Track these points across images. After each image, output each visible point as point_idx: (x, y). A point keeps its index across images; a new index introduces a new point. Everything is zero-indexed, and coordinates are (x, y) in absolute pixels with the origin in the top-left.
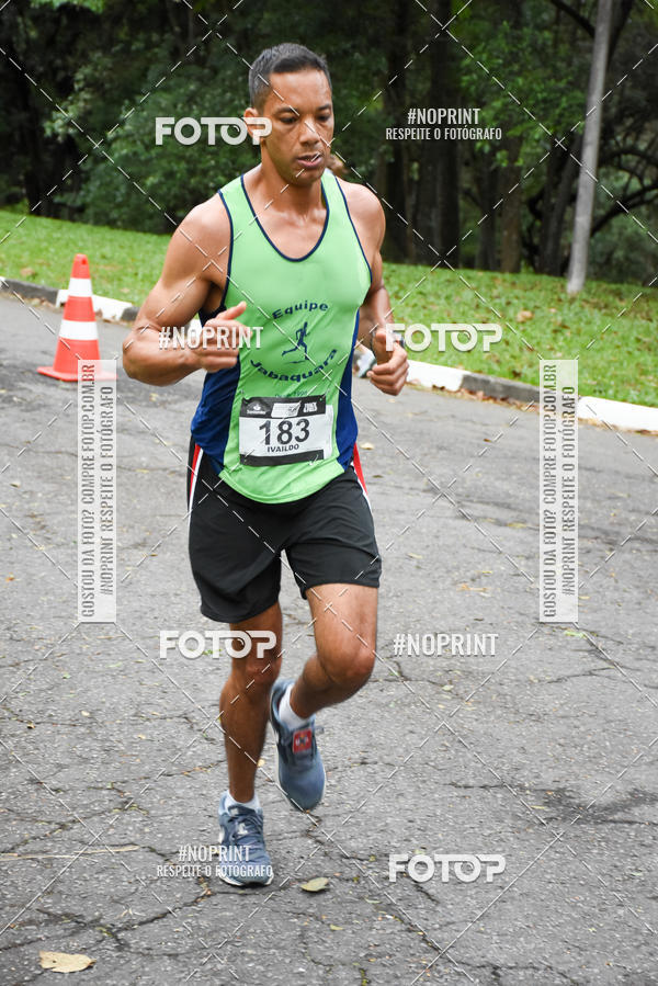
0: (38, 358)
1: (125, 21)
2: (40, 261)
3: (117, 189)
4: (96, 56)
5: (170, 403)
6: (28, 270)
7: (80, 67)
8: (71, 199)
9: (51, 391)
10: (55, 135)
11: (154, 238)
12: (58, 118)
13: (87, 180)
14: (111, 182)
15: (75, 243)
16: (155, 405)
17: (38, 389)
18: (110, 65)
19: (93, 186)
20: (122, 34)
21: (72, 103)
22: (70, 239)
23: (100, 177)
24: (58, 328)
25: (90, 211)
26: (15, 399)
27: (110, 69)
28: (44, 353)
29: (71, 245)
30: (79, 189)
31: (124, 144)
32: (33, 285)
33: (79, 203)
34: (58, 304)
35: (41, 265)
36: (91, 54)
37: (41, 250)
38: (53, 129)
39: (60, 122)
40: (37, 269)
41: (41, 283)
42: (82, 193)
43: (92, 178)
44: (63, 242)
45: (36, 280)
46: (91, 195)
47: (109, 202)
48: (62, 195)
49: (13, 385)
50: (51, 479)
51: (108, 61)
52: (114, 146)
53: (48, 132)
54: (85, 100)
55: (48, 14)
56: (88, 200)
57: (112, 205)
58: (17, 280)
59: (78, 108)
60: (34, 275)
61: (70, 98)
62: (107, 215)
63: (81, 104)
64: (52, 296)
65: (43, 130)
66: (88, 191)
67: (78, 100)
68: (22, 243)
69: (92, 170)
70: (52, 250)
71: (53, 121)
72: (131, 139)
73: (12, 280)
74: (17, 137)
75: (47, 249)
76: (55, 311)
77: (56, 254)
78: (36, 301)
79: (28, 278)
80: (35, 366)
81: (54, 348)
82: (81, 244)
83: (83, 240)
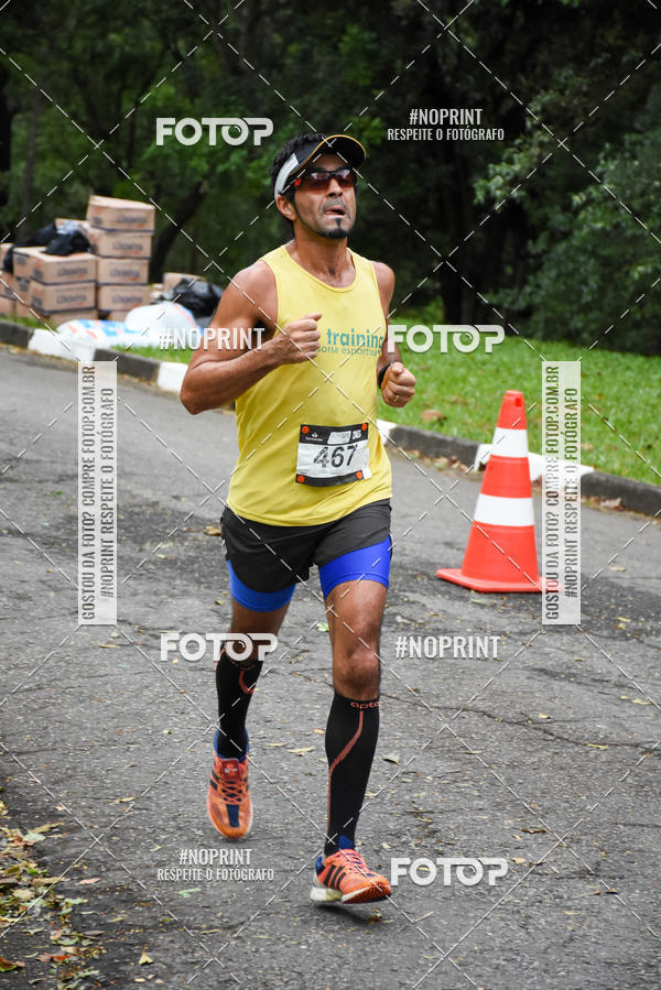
0: (439, 554)
1: (616, 15)
2: (454, 398)
3: (585, 282)
4: (565, 74)
5: (648, 634)
6: (434, 412)
7: (538, 93)
8: (509, 299)
9: (456, 608)
10: (491, 200)
11: (638, 361)
12: (496, 174)
13: (539, 267)
14: (576, 270)
15: (510, 372)
16: (624, 636)
17: (436, 603)
18: (585, 88)
19: (547, 278)
20: (611, 37)
21: (520, 149)
22: (503, 363)
23: (559, 264)
24: (473, 506)
25: (539, 318)
26: (399, 619)
27: (586, 94)
28: (449, 544)
29: (504, 374)
30: (525, 282)
31: (599, 213)
32: (440, 436)
33: (521, 304)
34: (476, 466)
35: (454, 403)
36: (556, 72)
37: (455, 381)
38: (488, 192)
39: (499, 180)
40: (447, 410)
41: (452, 432)
42: (528, 289)
43: (546, 266)
44: (489, 367)
45: (445, 428)
46: (542, 293)
47: (571, 303)
48: (496, 292)
49: (397, 597)
50: (449, 754)
51: (582, 82)
52: (582, 215)
53: (480, 196)
54: (541, 144)
55: (494, 11)
56: (537, 300)
57: (575, 308)
58: (415, 427)
59: (532, 156)
60: (442, 421)
61: (517, 141)
62: (565, 323)
63: (535, 151)
64: (468, 454)
65: (472, 193)
66: (538, 286)
67: (531, 145)
68: (427, 370)
69: (546, 252)
70: (472, 380)
71: (488, 178)
72: (610, 204)
73: (407, 428)
74: (432, 205)
75: (464, 380)
76: (471, 478)
77: (477, 386)
78: (443, 461)
79: (432, 424)
80: (433, 565)
81: (464, 539)
82: (518, 371)
83: (522, 364)
